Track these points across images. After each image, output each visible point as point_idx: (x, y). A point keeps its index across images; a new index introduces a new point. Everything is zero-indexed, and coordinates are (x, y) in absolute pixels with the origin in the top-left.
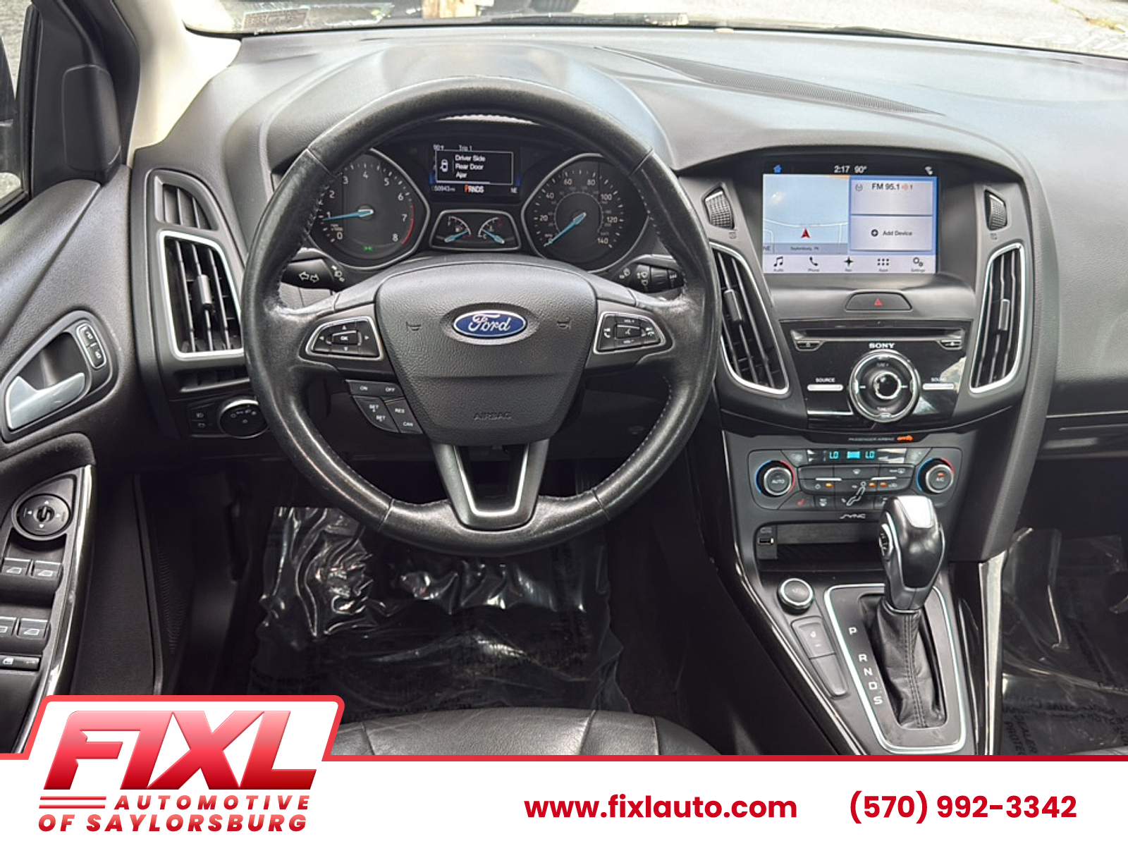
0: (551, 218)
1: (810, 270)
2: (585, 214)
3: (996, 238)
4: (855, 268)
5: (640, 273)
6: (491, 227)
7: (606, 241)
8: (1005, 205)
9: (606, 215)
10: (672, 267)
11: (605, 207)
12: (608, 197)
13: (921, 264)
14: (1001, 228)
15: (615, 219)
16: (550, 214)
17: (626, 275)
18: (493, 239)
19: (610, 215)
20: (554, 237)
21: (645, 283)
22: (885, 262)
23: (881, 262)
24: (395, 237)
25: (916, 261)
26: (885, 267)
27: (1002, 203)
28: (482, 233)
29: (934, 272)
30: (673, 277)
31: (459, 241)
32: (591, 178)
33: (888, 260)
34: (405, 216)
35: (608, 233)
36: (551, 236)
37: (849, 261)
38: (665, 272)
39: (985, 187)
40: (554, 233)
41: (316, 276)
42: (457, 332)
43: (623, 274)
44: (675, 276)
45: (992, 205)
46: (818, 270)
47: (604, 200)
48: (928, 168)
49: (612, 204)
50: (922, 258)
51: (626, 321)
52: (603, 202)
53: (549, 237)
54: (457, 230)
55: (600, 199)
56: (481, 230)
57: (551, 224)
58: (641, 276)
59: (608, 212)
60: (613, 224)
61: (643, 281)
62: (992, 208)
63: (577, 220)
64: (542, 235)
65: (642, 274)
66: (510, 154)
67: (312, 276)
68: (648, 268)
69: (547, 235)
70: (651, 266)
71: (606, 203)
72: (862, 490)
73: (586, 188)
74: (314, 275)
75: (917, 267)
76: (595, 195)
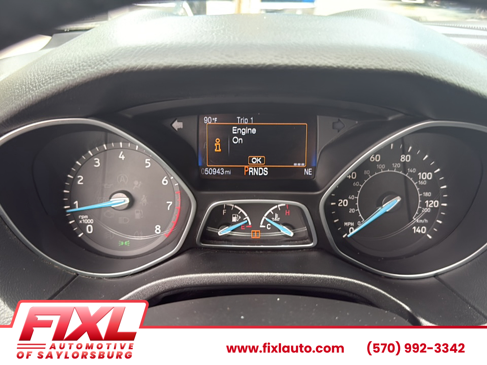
0: (352, 204)
2: (398, 199)
6: (276, 215)
7: (422, 230)
9: (424, 199)
11: (423, 189)
12: (426, 176)
15: (435, 203)
16: (352, 197)
18: (280, 231)
19: (429, 199)
20: (356, 227)
24: (158, 228)
28: (265, 223)
31: (235, 234)
32: (404, 152)
34: (171, 203)
35: (426, 221)
36: (352, 224)
40: (356, 219)
47: (421, 180)
49: (432, 186)
52: (421, 183)
53: (350, 226)
54: (234, 219)
55: (416, 178)
56: (264, 218)
57: (352, 211)
59: (427, 194)
60: (433, 209)
63: (388, 206)
64: (341, 223)
69: (346, 224)
71: (424, 183)
73: (398, 165)
76: (411, 175)
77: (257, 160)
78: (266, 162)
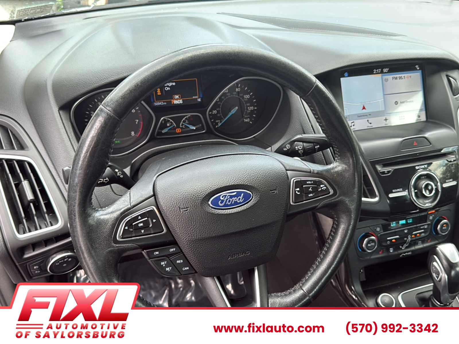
0: (218, 112)
1: (368, 127)
2: (237, 108)
3: (458, 100)
4: (389, 123)
5: (297, 147)
6: (187, 121)
7: (248, 120)
9: (247, 107)
10: (315, 141)
11: (246, 102)
12: (247, 97)
13: (419, 117)
15: (252, 108)
16: (218, 109)
17: (288, 148)
18: (189, 127)
19: (249, 106)
20: (221, 122)
21: (301, 152)
22: (403, 118)
23: (401, 118)
24: (133, 133)
27: (455, 81)
28: (182, 125)
29: (425, 120)
30: (317, 147)
31: (170, 131)
32: (238, 87)
34: (138, 120)
35: (249, 116)
36: (219, 121)
37: (386, 120)
38: (312, 144)
39: (446, 73)
40: (221, 119)
41: (107, 179)
42: (212, 207)
43: (286, 148)
44: (319, 146)
45: (451, 82)
46: (372, 126)
47: (245, 98)
48: (417, 67)
49: (250, 100)
51: (308, 183)
52: (245, 100)
53: (219, 122)
54: (168, 125)
55: (243, 98)
56: (181, 123)
57: (219, 115)
58: (298, 148)
59: (248, 104)
60: (251, 110)
61: (300, 151)
62: (452, 84)
63: (233, 111)
64: (214, 121)
65: (299, 147)
66: (195, 80)
67: (104, 180)
68: (301, 143)
69: (217, 121)
70: (303, 142)
71: (247, 100)
72: (409, 240)
73: (235, 93)
74: (106, 179)
76: (241, 97)
77: (177, 97)
78: (181, 97)
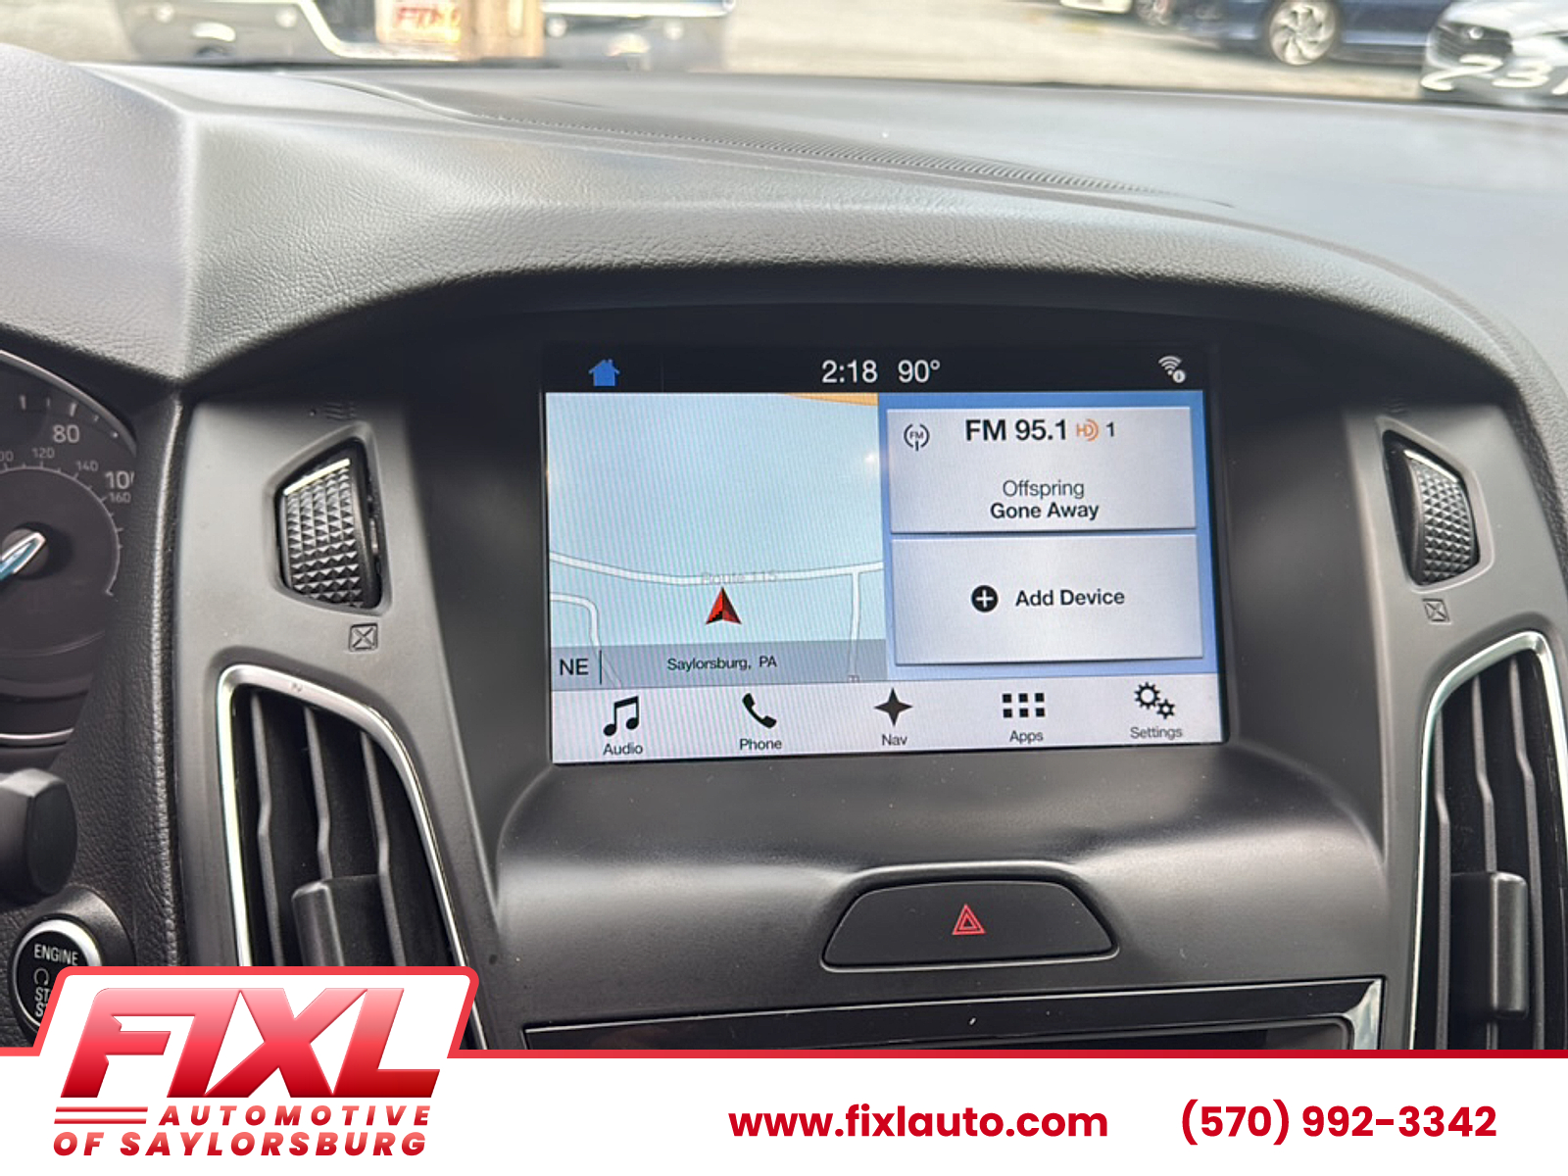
1: (744, 742)
3: (1445, 618)
4: (918, 732)
8: (1462, 484)
13: (1167, 710)
14: (1459, 571)
22: (1032, 705)
23: (1016, 706)
25: (1148, 696)
26: (1032, 724)
27: (1454, 479)
29: (1215, 735)
33: (1039, 697)
37: (893, 707)
39: (1385, 422)
45: (1418, 489)
46: (776, 744)
48: (1170, 362)
50: (1169, 686)
62: (1420, 498)
75: (1151, 718)
